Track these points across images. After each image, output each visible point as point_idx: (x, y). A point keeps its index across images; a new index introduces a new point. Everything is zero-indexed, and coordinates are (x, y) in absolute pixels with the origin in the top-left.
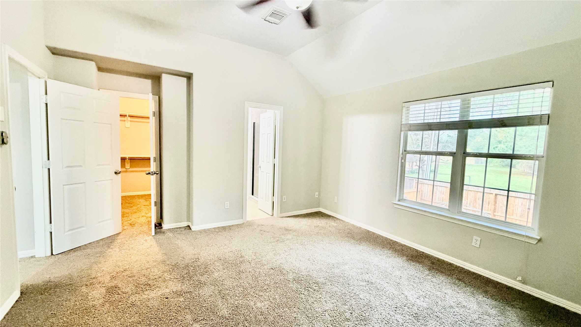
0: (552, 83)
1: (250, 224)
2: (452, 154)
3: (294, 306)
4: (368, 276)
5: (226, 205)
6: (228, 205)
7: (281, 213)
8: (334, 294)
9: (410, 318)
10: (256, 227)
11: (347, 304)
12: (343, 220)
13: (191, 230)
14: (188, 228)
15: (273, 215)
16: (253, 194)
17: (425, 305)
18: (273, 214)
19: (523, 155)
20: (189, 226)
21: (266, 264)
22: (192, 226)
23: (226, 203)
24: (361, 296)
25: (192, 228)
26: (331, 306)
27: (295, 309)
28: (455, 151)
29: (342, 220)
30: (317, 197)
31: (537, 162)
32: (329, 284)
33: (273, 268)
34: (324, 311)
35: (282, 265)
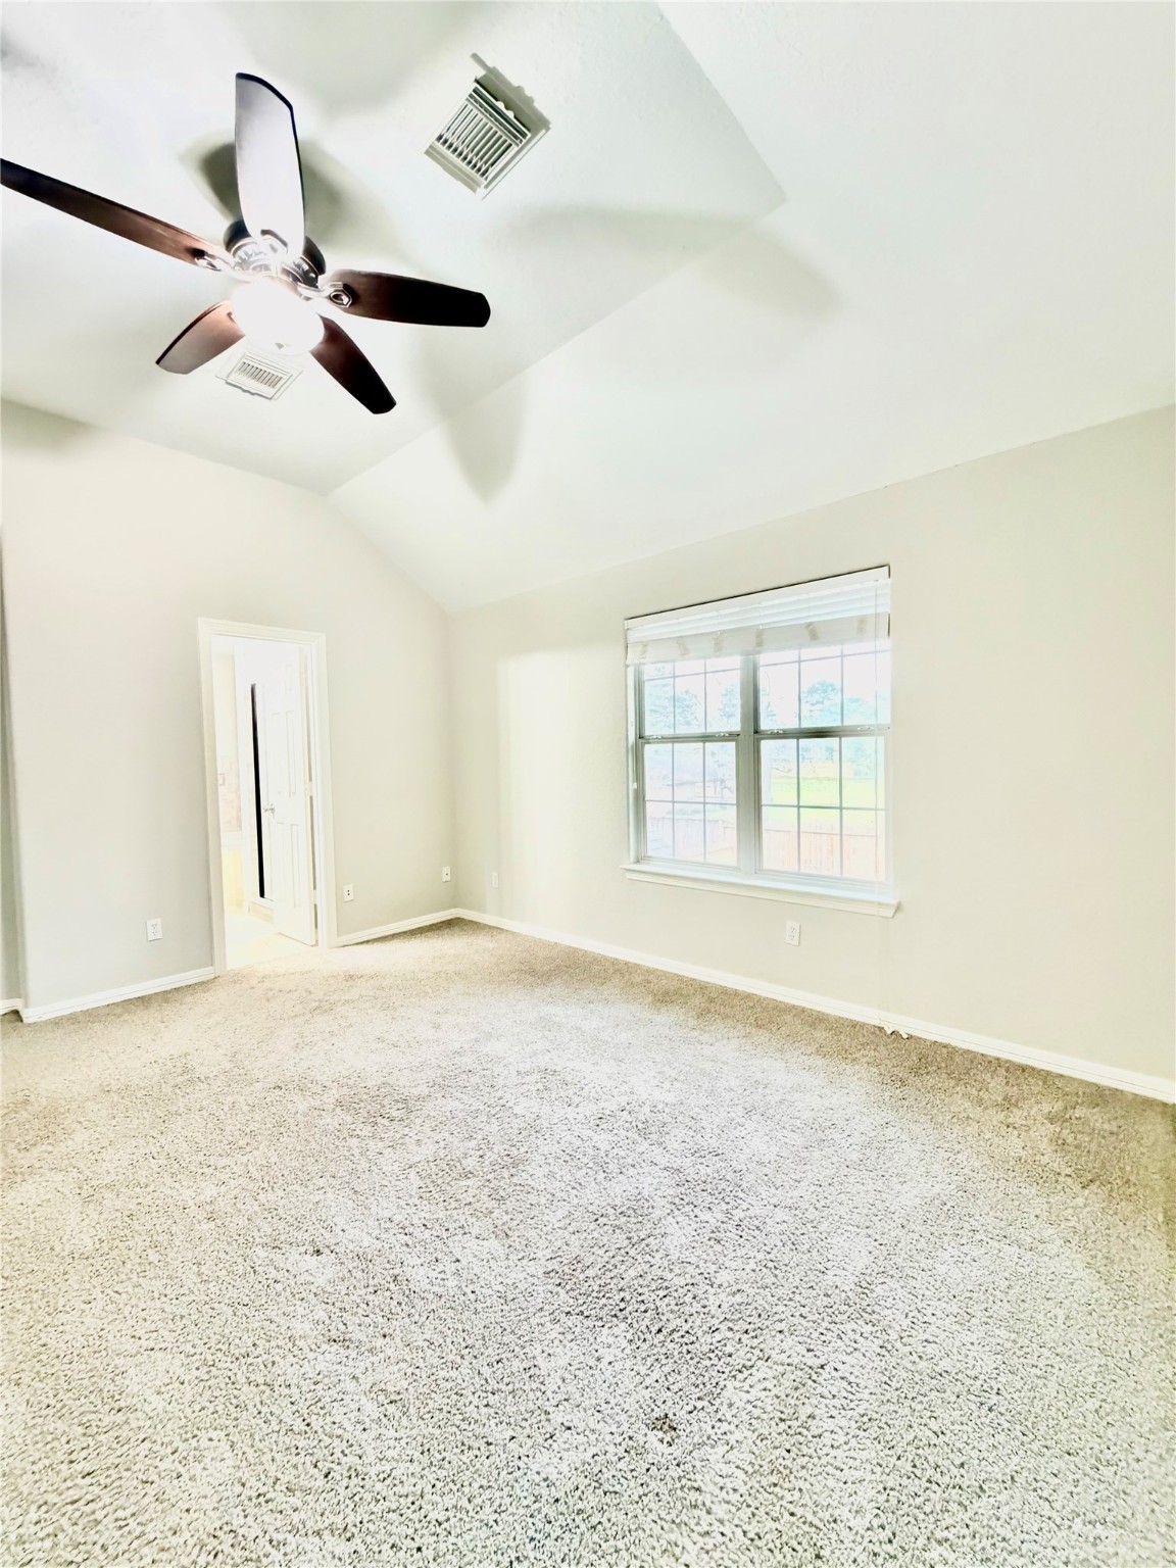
0: (887, 568)
1: (237, 979)
2: (731, 737)
3: (320, 1174)
4: (547, 1057)
5: (150, 930)
6: (159, 928)
7: (338, 936)
8: (445, 1119)
9: (629, 1134)
10: (254, 982)
11: (475, 1136)
12: (515, 931)
13: (22, 1021)
14: (13, 1017)
15: (317, 944)
16: (262, 894)
17: (671, 1098)
18: (317, 941)
19: (858, 726)
20: (16, 1012)
21: (261, 1077)
22: (25, 1010)
23: (149, 923)
24: (518, 1110)
25: (23, 1015)
26: (433, 1148)
27: (321, 1182)
28: (739, 729)
29: (513, 933)
30: (448, 878)
31: (881, 739)
32: (439, 1095)
33: (282, 1085)
34: (407, 1166)
35: (311, 1073)
